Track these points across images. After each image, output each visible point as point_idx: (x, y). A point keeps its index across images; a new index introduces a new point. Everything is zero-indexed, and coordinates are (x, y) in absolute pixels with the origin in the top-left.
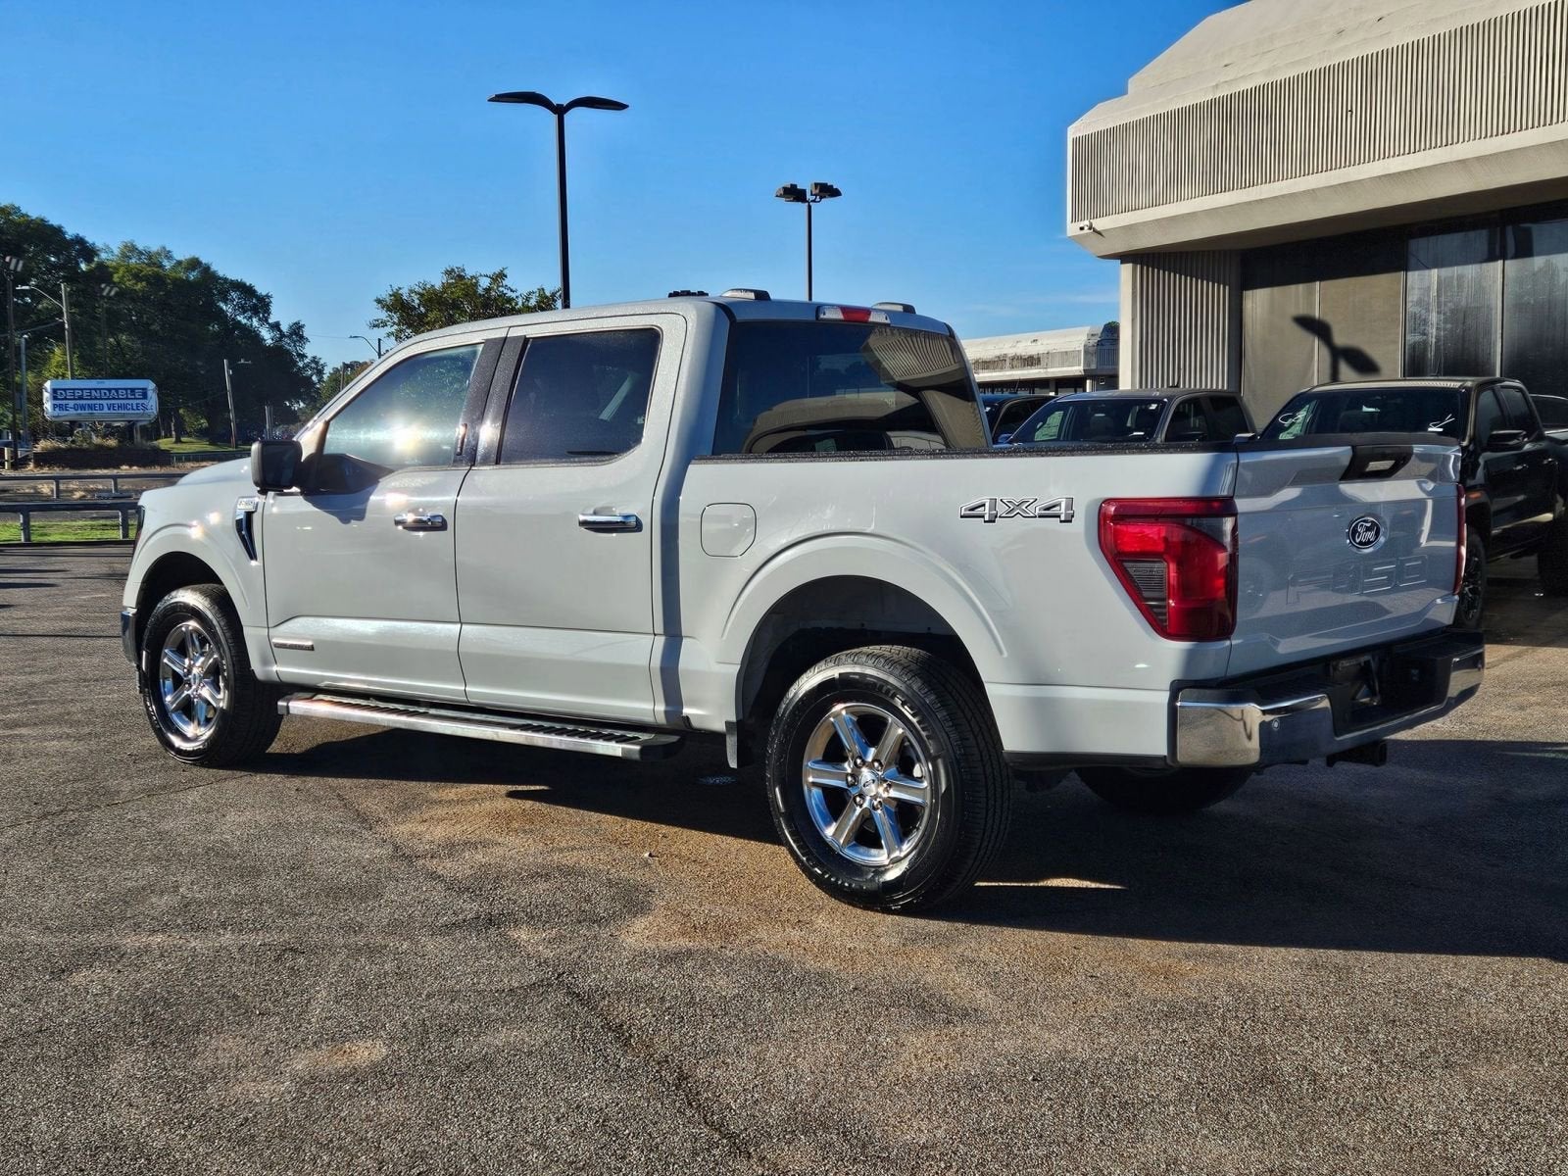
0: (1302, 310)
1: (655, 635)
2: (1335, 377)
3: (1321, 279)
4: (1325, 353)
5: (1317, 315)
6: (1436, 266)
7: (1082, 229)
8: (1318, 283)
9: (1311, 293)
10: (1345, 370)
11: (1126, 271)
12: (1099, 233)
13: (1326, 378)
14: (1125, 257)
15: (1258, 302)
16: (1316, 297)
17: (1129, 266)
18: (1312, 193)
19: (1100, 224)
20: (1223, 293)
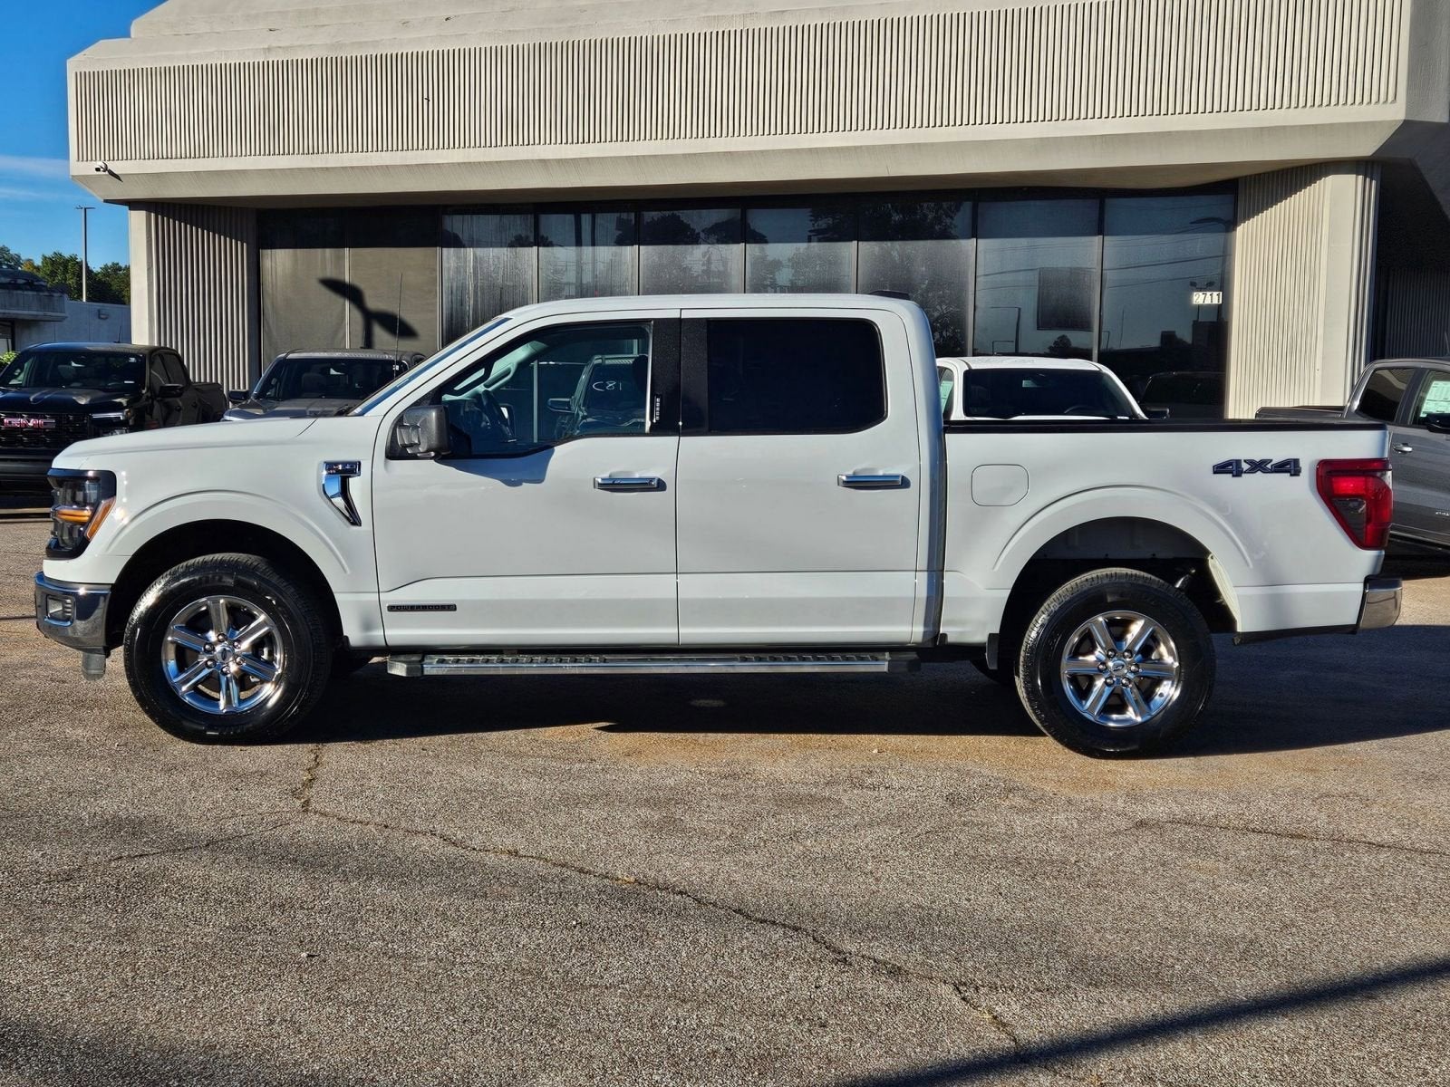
0: (330, 273)
1: (916, 571)
2: (368, 343)
3: (351, 246)
4: (358, 316)
5: (347, 280)
6: (471, 246)
7: (98, 170)
8: (347, 250)
9: (340, 259)
10: (379, 333)
11: (138, 218)
12: (116, 176)
13: (360, 341)
14: (134, 204)
15: (278, 262)
16: (349, 263)
17: (143, 214)
18: (386, 169)
19: (116, 167)
20: (241, 250)
